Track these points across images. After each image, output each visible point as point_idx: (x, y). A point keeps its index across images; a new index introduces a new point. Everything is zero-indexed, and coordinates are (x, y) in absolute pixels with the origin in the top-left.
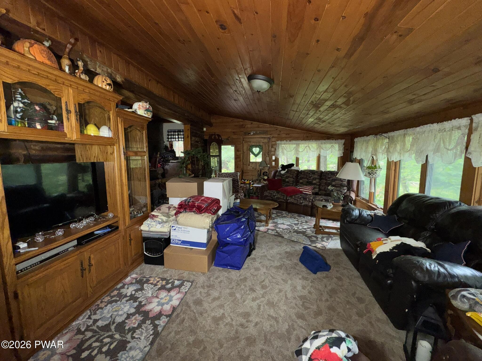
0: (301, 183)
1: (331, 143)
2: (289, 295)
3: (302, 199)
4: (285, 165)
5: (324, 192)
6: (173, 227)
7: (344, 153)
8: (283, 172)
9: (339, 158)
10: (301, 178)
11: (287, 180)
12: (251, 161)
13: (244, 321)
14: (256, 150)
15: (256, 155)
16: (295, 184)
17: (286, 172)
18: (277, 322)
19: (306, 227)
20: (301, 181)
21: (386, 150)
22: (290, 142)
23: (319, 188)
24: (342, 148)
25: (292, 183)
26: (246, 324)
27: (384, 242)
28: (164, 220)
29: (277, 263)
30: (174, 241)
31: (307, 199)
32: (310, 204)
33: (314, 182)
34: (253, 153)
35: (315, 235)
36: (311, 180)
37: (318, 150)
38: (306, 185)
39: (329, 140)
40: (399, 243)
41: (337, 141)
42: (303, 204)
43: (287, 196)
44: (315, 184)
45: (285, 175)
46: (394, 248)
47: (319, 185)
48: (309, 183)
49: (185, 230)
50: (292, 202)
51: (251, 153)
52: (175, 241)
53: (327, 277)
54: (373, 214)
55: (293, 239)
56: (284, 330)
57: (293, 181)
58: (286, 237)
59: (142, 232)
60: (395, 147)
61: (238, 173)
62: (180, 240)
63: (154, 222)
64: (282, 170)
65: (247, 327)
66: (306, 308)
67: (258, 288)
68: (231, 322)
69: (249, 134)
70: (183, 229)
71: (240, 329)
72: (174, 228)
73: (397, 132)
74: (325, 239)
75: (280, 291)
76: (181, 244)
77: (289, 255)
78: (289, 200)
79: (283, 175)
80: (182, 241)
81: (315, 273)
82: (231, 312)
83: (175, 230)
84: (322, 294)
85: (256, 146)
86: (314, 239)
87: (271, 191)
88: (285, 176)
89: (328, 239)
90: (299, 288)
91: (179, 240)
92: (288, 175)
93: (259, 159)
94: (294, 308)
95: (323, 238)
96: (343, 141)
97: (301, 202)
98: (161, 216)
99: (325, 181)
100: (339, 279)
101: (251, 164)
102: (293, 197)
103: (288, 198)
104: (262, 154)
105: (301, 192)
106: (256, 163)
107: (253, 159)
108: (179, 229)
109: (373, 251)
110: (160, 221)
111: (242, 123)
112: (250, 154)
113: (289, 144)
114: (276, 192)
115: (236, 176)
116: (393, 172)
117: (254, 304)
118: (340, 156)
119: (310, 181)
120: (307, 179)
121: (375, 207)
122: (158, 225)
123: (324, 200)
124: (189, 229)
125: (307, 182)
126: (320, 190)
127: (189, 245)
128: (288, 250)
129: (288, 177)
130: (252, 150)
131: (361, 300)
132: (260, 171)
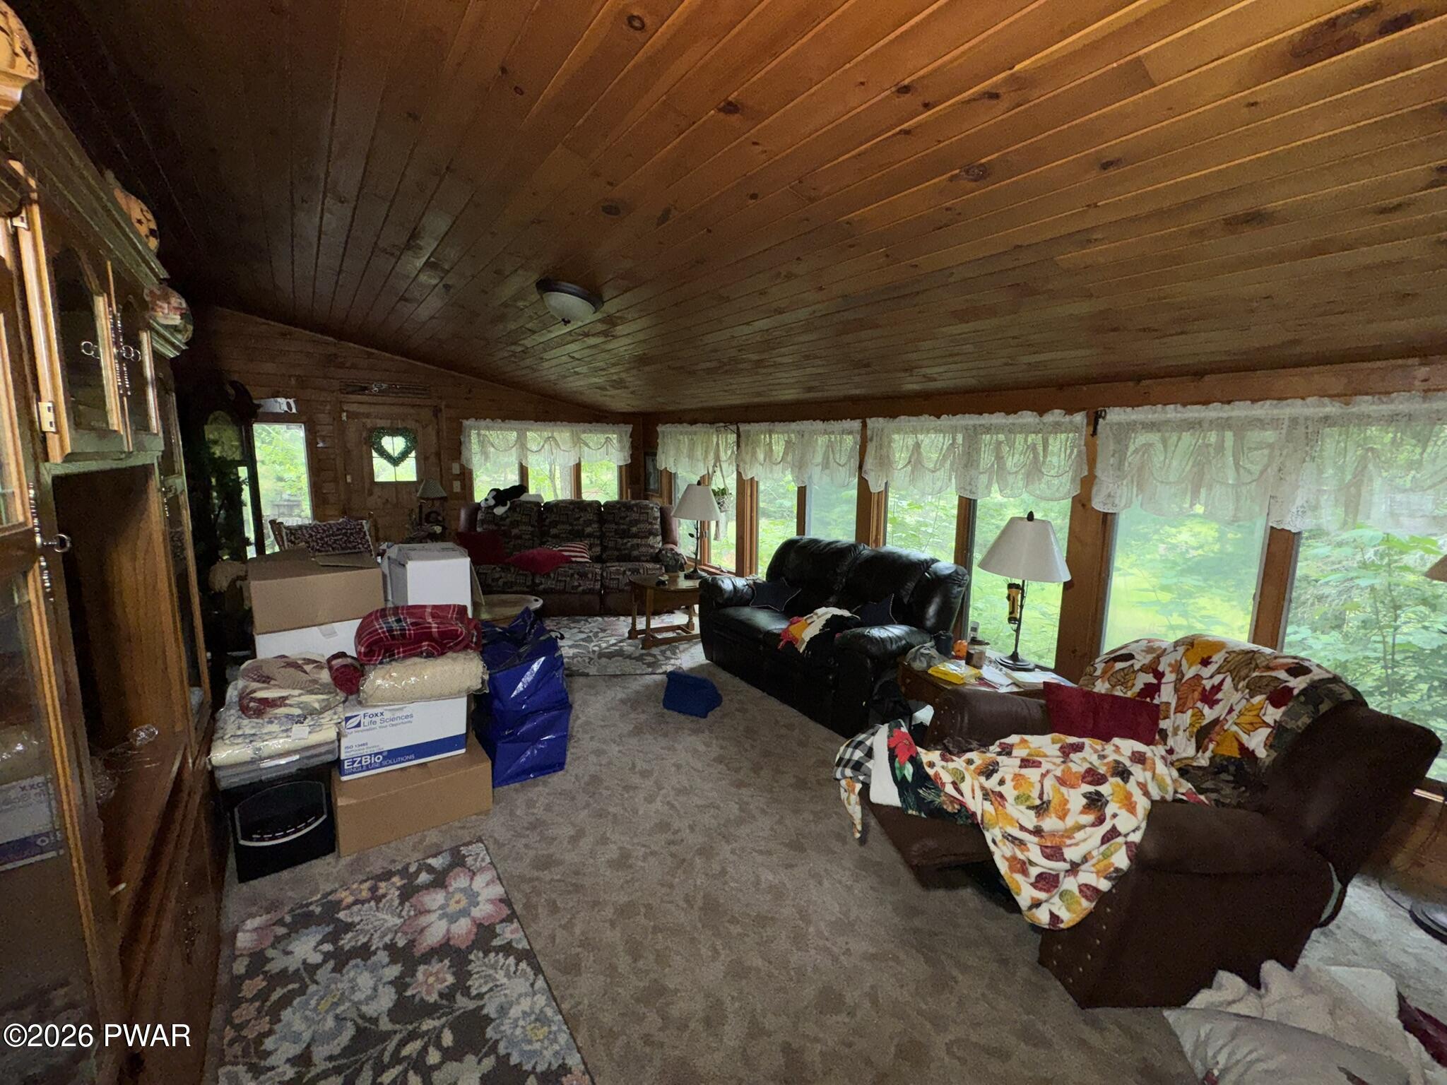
0: (555, 536)
1: (604, 432)
2: (699, 766)
3: (576, 576)
4: (502, 489)
5: (616, 553)
6: (347, 719)
7: (632, 456)
8: (500, 511)
9: (620, 468)
10: (555, 524)
11: (515, 531)
12: (377, 479)
13: (669, 836)
14: (395, 444)
15: (395, 461)
16: (537, 541)
17: (509, 509)
18: (718, 808)
19: (614, 641)
20: (554, 531)
21: (734, 457)
22: (503, 425)
23: (601, 544)
24: (627, 442)
25: (529, 539)
26: (678, 837)
27: (809, 621)
28: (317, 706)
29: (626, 727)
30: (354, 762)
31: (590, 576)
32: (598, 586)
33: (589, 530)
34: (383, 453)
35: (644, 651)
36: (580, 528)
37: (577, 448)
38: (569, 540)
39: (599, 424)
40: (829, 616)
41: (615, 427)
42: (581, 588)
43: (534, 575)
44: (590, 536)
45: (508, 517)
46: (825, 626)
47: (602, 537)
48: (577, 535)
49: (398, 714)
50: (552, 589)
51: (374, 454)
52: (360, 762)
53: (724, 716)
54: (751, 582)
55: (610, 671)
56: (737, 812)
57: (532, 533)
58: (592, 670)
59: (218, 774)
60: (754, 454)
61: (364, 522)
62: (380, 753)
63: (271, 722)
64: (495, 506)
65: (682, 840)
66: (737, 770)
67: (636, 780)
68: (648, 851)
69: (366, 388)
70: (387, 715)
71: (673, 848)
72: (354, 722)
73: (756, 425)
74: (668, 653)
75: (678, 767)
76: (385, 763)
77: (634, 703)
78: (541, 584)
79: (502, 518)
80: (385, 754)
81: (705, 717)
82: (631, 838)
83: (359, 725)
84: (739, 742)
85: (394, 432)
86: (650, 659)
87: (484, 566)
88: (508, 520)
89: (674, 653)
90: (702, 748)
91: (376, 754)
92: (517, 517)
93: (407, 472)
94: (720, 779)
95: (663, 653)
96: (629, 428)
97: (576, 584)
98: (300, 695)
99: (614, 526)
100: (743, 710)
101: (376, 490)
102: (552, 575)
103: (537, 581)
104: (416, 458)
105: (568, 560)
106: (397, 485)
107: (383, 472)
108: (374, 719)
109: (797, 640)
110: (297, 711)
111: (332, 350)
112: (371, 457)
113: (501, 429)
114: (498, 569)
115: (358, 533)
116: (749, 498)
117: (658, 804)
118: (622, 463)
119: (578, 530)
120: (571, 524)
121: (718, 572)
122: (296, 727)
123: (629, 570)
124: (410, 708)
125: (570, 532)
126: (604, 549)
127: (413, 756)
128: (620, 695)
129: (515, 524)
130: (380, 443)
131: (790, 727)
132: (417, 510)
